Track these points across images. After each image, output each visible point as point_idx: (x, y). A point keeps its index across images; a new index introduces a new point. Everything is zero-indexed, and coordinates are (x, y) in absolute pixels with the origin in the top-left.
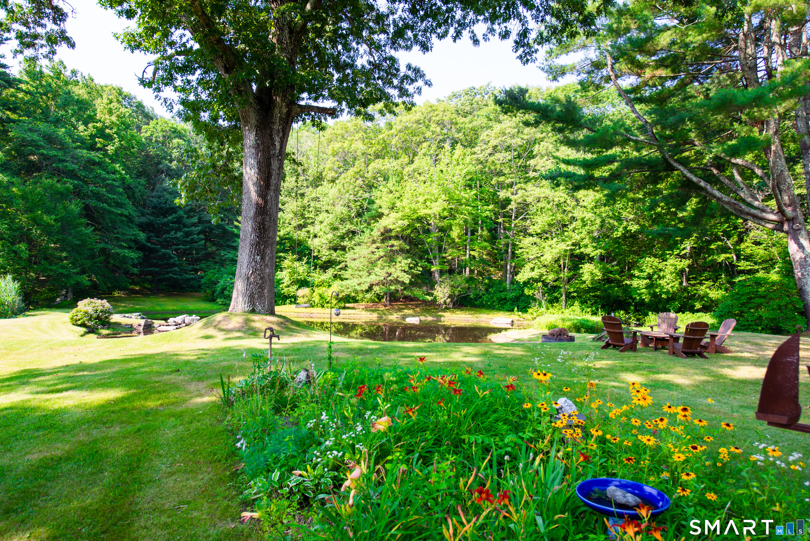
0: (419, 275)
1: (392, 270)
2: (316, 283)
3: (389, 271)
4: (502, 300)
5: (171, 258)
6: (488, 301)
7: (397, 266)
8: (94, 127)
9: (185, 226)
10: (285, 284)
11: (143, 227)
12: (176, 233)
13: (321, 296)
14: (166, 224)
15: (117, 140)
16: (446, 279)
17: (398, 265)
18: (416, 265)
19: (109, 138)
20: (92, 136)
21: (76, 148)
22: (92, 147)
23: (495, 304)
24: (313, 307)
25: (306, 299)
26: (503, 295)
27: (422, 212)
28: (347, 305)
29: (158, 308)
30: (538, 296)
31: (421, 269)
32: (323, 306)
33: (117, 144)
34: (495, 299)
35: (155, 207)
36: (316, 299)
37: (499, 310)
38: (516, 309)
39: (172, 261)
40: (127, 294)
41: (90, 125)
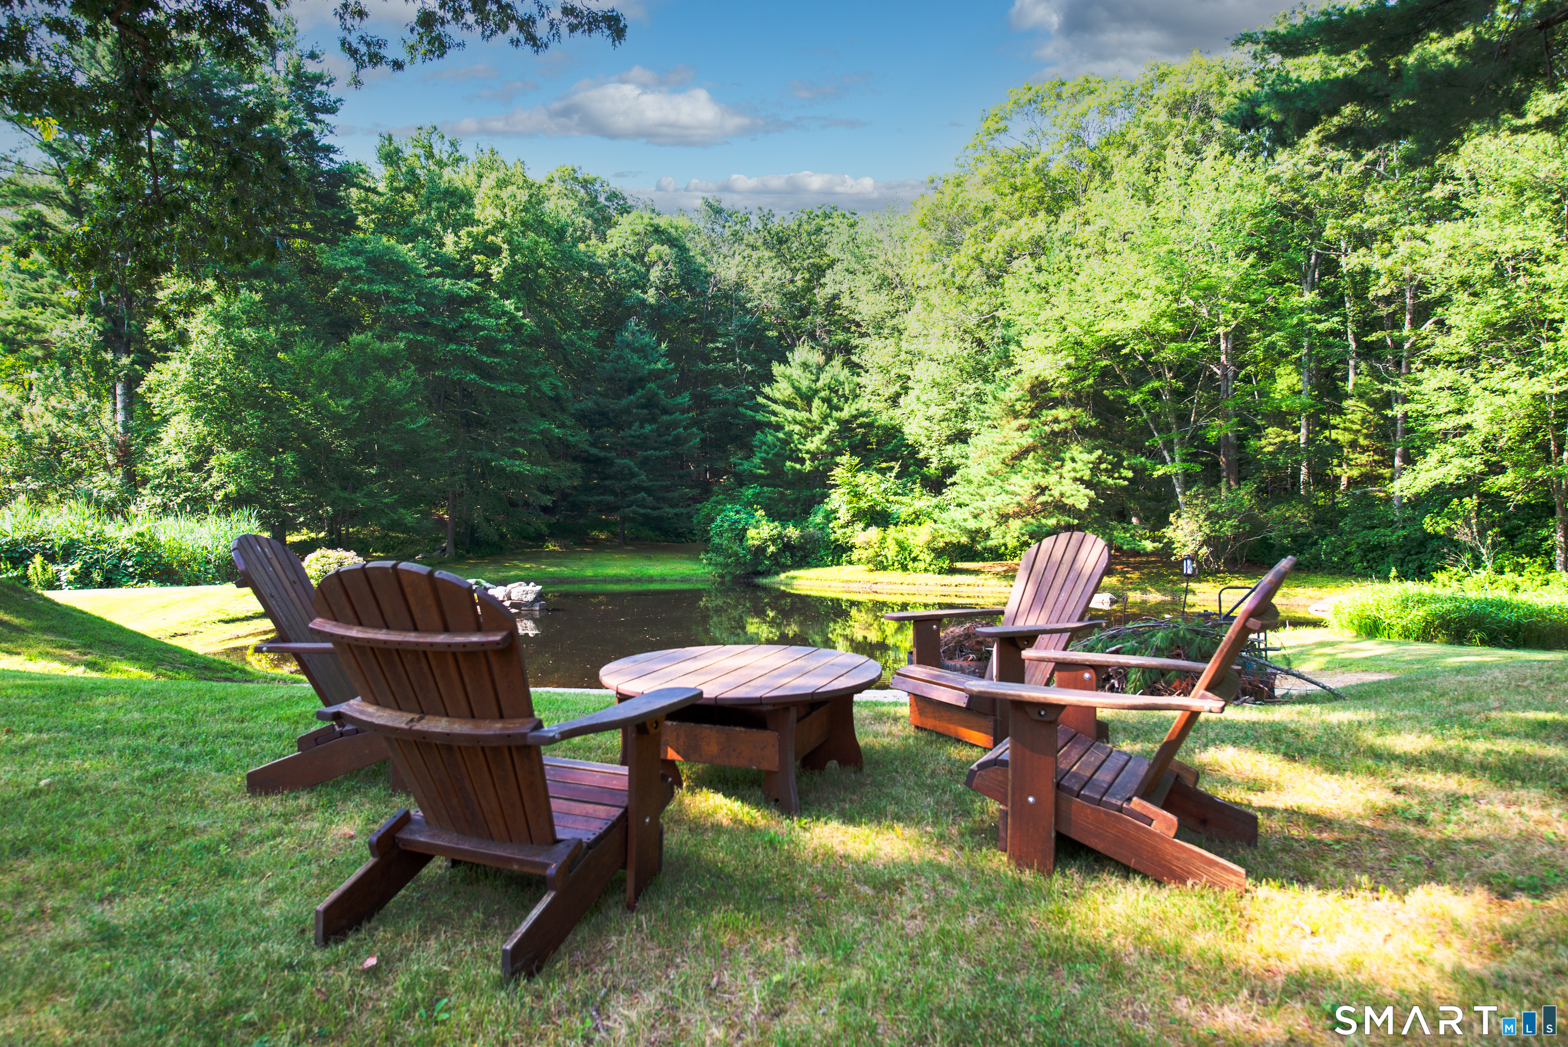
0: (1124, 488)
1: (1051, 480)
2: (903, 516)
3: (1044, 483)
4: (1374, 548)
5: (633, 475)
6: (1333, 552)
7: (1064, 471)
8: (469, 234)
9: (665, 411)
10: (841, 522)
11: (584, 419)
12: (642, 427)
13: (902, 547)
14: (627, 410)
15: (505, 254)
16: (1196, 496)
17: (1069, 465)
18: (1117, 466)
19: (494, 252)
20: (466, 253)
21: (430, 276)
22: (469, 273)
23: (1352, 560)
24: (885, 568)
25: (871, 553)
26: (1373, 537)
27: (1109, 328)
28: (959, 565)
29: (589, 573)
30: (1464, 535)
31: (1130, 474)
32: (905, 568)
33: (506, 262)
34: (1353, 548)
35: (611, 379)
36: (891, 551)
37: (1364, 575)
38: (1394, 572)
39: (635, 481)
40: (566, 547)
41: (462, 233)
